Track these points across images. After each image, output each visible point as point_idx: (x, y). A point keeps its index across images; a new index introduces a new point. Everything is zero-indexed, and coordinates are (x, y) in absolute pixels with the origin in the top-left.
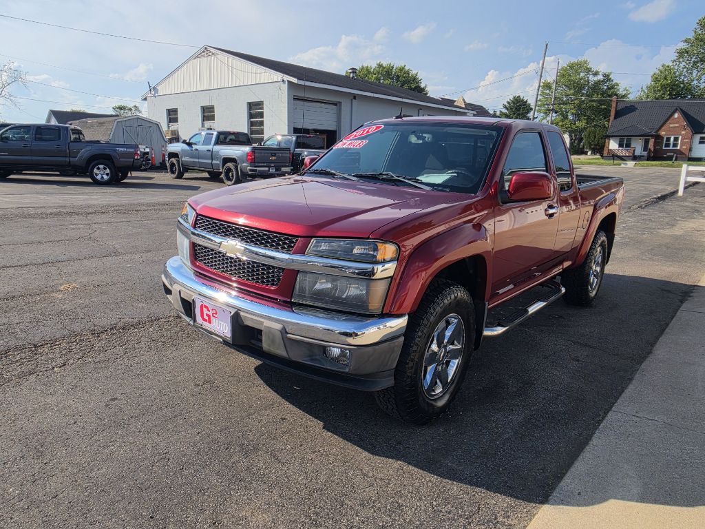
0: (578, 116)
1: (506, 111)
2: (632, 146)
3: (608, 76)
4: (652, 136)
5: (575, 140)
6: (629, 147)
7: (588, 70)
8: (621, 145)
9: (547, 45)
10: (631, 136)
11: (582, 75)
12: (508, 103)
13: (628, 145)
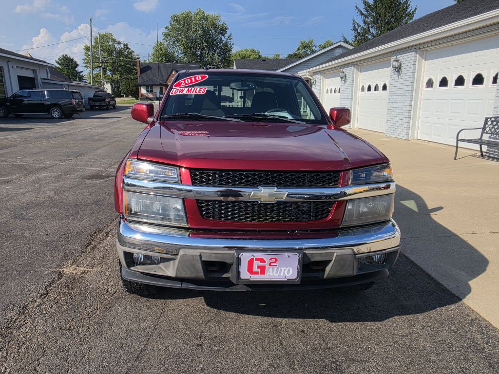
0: (114, 71)
1: (59, 66)
2: (154, 91)
3: (127, 45)
4: (164, 85)
5: (115, 87)
6: (152, 92)
7: (114, 41)
8: (148, 91)
9: (91, 19)
10: (153, 85)
11: (111, 43)
12: (59, 59)
13: (152, 91)
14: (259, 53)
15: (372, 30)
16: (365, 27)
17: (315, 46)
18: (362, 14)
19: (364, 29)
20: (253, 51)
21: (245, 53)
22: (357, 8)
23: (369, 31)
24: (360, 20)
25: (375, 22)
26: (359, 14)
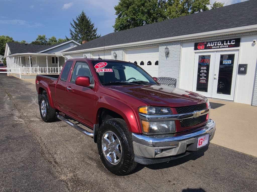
14: (12, 39)
15: (79, 35)
16: (76, 33)
17: (46, 39)
18: (74, 27)
19: (76, 34)
20: (8, 37)
21: (3, 38)
22: (71, 24)
23: (78, 35)
24: (73, 30)
25: (80, 32)
26: (72, 27)
